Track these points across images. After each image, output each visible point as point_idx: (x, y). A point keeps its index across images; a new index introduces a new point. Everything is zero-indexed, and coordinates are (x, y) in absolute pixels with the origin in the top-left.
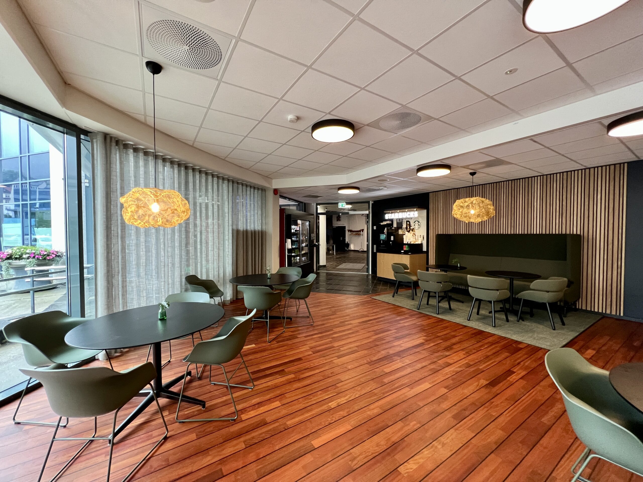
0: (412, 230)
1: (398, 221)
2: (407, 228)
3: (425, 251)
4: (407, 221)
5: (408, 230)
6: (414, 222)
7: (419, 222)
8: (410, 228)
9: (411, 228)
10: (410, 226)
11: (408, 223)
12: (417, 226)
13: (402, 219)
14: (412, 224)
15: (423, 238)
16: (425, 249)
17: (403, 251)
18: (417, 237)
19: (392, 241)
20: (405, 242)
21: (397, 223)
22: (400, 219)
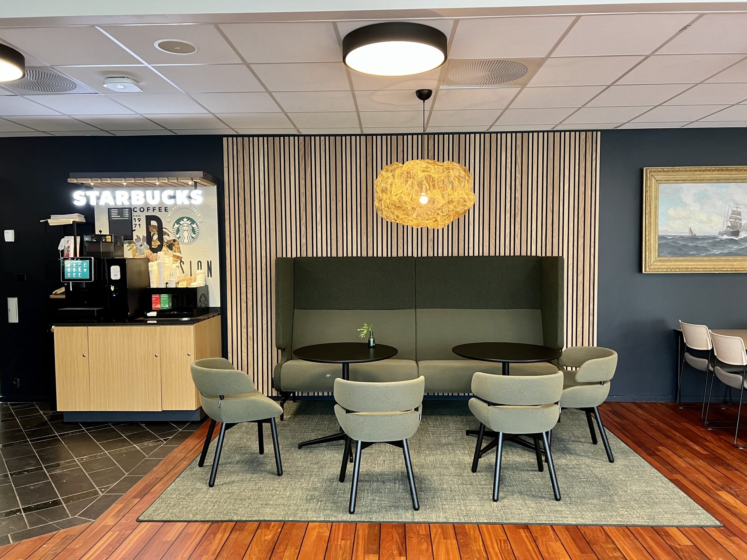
0: (170, 246)
1: (115, 216)
2: (149, 239)
3: (216, 308)
4: (149, 219)
5: (156, 244)
6: (178, 222)
7: (193, 222)
8: (161, 239)
9: (166, 238)
10: (161, 233)
11: (154, 223)
12: (186, 234)
13: (131, 210)
14: (168, 226)
15: (210, 269)
16: (215, 302)
17: (154, 314)
18: (186, 267)
19: (115, 282)
20: (153, 285)
21: (112, 223)
22: (121, 210)
